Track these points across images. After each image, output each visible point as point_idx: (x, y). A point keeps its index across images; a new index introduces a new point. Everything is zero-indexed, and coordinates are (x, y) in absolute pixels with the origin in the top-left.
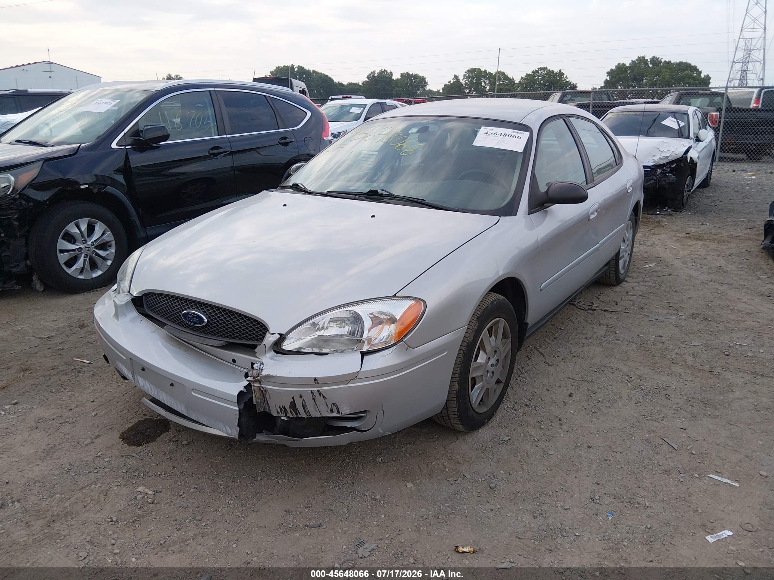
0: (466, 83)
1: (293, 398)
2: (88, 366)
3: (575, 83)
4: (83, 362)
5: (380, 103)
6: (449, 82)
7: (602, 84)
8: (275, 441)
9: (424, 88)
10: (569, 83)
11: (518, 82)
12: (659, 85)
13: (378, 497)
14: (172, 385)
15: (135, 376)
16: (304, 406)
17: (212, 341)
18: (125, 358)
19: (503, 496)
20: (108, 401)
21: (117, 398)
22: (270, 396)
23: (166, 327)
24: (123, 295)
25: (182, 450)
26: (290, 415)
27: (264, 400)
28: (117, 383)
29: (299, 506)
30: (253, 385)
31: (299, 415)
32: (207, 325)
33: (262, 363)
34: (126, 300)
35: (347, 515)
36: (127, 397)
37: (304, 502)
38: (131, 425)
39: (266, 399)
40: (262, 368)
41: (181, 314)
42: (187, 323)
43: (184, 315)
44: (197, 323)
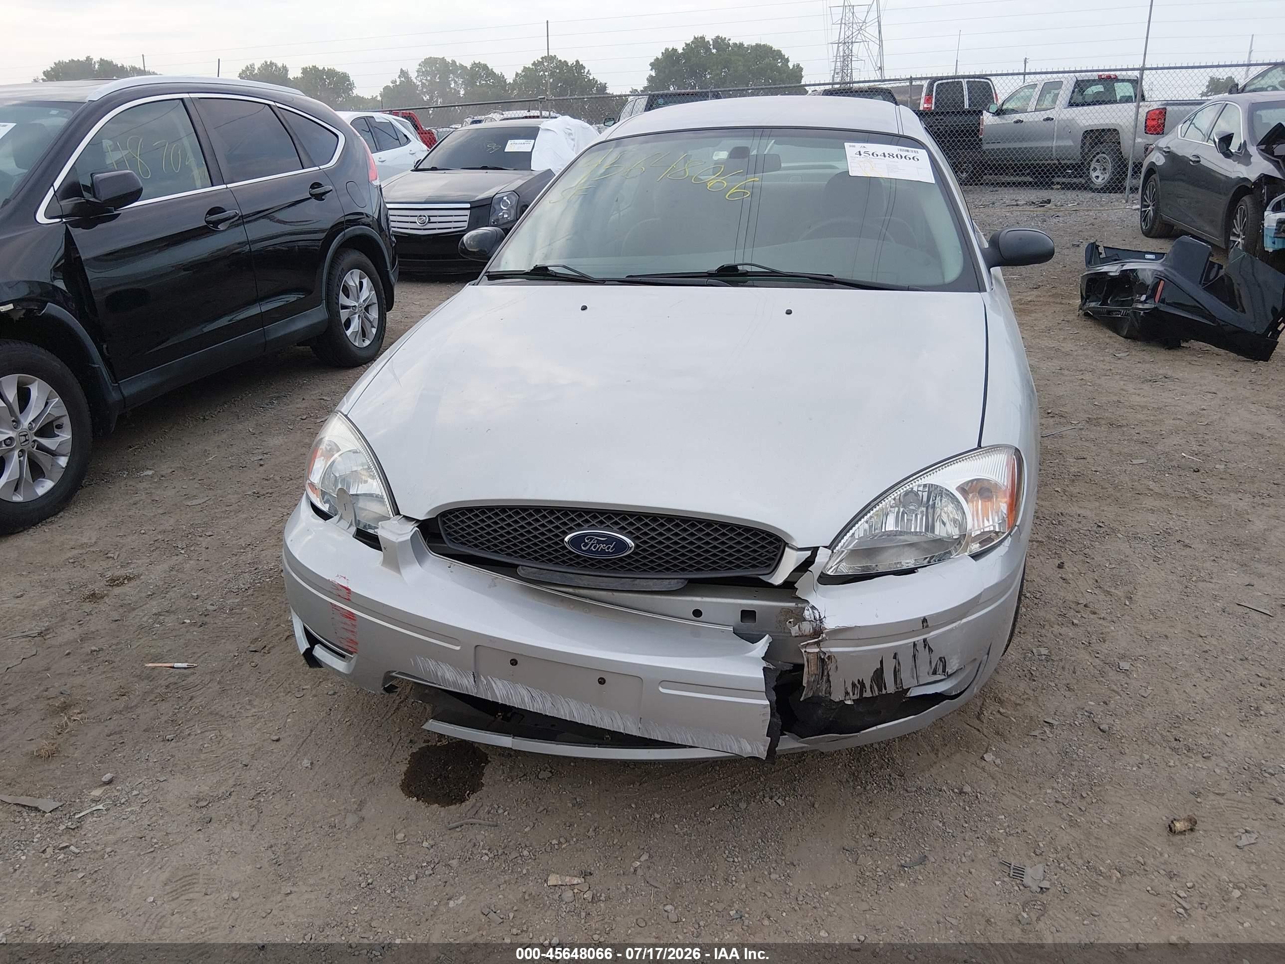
0: (422, 83)
1: (881, 662)
2: (194, 674)
3: (603, 82)
4: (173, 667)
5: (363, 118)
6: (394, 82)
7: (646, 84)
8: (802, 748)
9: (349, 95)
10: (593, 83)
11: (512, 82)
12: (730, 83)
13: (967, 789)
14: (602, 681)
15: (483, 679)
16: (896, 672)
17: (651, 582)
18: (458, 648)
19: (1134, 739)
20: (309, 731)
21: (321, 721)
22: (837, 667)
23: (520, 571)
24: (395, 521)
25: (550, 789)
26: (868, 694)
27: (822, 676)
28: (290, 694)
29: (857, 837)
30: (805, 652)
31: (884, 692)
32: (634, 553)
33: (813, 608)
34: (410, 529)
35: (948, 830)
36: (339, 717)
37: (858, 827)
38: (404, 768)
39: (826, 673)
40: (820, 617)
41: (563, 540)
42: (578, 556)
43: (572, 540)
44: (612, 553)
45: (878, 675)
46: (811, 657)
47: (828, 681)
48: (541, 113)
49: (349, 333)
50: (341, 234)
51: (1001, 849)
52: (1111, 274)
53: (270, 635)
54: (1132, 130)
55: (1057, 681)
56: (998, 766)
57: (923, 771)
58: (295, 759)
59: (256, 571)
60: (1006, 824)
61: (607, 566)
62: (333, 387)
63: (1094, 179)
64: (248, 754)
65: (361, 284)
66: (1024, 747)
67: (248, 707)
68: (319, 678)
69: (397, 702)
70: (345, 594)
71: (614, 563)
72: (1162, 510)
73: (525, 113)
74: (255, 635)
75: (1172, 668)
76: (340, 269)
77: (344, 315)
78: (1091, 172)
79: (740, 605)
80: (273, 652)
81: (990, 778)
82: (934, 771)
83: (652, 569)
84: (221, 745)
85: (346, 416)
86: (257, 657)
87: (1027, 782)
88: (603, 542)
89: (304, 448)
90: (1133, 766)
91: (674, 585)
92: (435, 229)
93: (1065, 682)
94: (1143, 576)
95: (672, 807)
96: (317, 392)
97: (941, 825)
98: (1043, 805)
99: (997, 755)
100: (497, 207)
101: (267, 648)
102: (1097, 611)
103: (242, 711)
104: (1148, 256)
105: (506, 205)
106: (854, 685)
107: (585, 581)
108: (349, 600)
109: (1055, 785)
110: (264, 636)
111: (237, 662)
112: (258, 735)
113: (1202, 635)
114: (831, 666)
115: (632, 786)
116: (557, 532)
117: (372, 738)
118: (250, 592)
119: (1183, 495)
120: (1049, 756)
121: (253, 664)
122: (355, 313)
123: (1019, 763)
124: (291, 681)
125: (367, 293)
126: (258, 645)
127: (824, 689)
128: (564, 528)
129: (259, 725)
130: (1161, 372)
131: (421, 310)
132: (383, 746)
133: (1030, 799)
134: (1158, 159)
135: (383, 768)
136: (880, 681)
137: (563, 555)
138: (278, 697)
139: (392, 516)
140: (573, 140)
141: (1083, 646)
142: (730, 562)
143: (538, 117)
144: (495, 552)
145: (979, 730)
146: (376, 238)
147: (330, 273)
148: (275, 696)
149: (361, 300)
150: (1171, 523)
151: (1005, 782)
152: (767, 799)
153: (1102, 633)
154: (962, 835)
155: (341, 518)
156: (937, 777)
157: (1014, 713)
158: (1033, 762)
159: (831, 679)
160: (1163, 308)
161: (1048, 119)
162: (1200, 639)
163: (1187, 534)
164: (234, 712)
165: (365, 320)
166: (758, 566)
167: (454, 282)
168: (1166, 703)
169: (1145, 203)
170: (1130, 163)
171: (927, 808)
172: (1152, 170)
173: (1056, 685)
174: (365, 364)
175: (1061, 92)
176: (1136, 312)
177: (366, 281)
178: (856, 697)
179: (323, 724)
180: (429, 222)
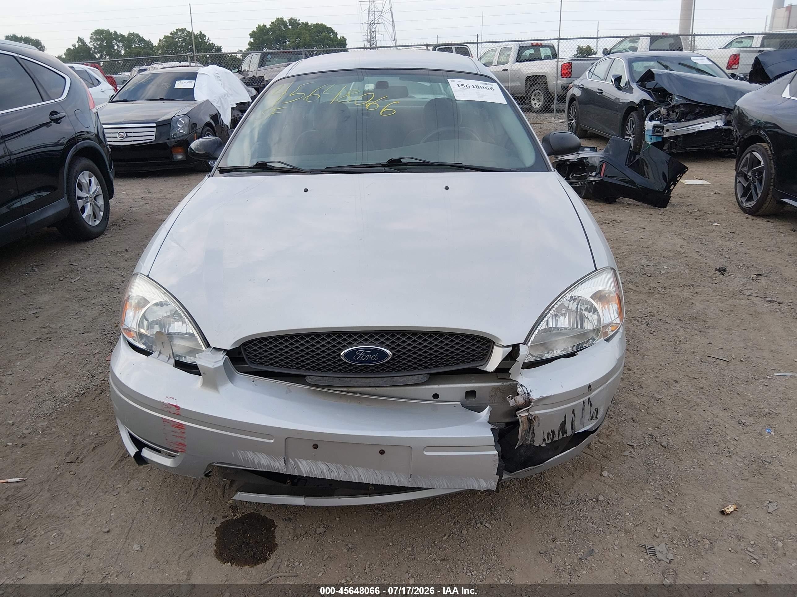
0: (94, 46)
1: (565, 416)
3: (219, 45)
4: (8, 483)
6: (73, 46)
7: (247, 46)
10: (212, 46)
11: (157, 45)
13: (601, 498)
14: (382, 452)
15: (291, 460)
16: (573, 422)
17: (405, 379)
18: (272, 441)
19: (684, 450)
20: (131, 521)
21: (138, 512)
22: (539, 424)
23: (308, 380)
24: (208, 352)
25: (327, 540)
26: (556, 439)
27: (529, 431)
28: (107, 493)
29: (545, 543)
30: (520, 416)
31: (565, 436)
32: (391, 359)
33: (522, 385)
34: (221, 358)
35: (600, 529)
36: (151, 506)
37: (543, 535)
38: (213, 540)
39: (532, 428)
40: (527, 391)
41: (339, 355)
42: (351, 365)
43: (347, 355)
44: (377, 361)
45: (563, 426)
46: (524, 419)
47: (533, 433)
48: (190, 64)
49: (84, 216)
50: (75, 147)
51: (635, 537)
52: (571, 161)
53: (79, 448)
54: (555, 75)
55: (625, 417)
56: (612, 479)
57: (569, 489)
58: (126, 545)
59: (55, 399)
60: (632, 519)
61: (372, 370)
62: (77, 255)
63: (534, 105)
64: (88, 545)
65: (90, 181)
66: (622, 464)
67: (77, 508)
68: (127, 478)
69: (193, 489)
70: (176, 411)
71: (378, 368)
72: (642, 301)
73: (177, 64)
74: (68, 449)
75: (688, 401)
76: (75, 171)
77: (80, 203)
78: (532, 101)
79: (465, 387)
80: (85, 461)
81: (611, 488)
82: (576, 488)
83: (404, 369)
84: (63, 541)
85: (147, 276)
86: (73, 467)
87: (633, 487)
88: (369, 354)
89: (67, 302)
90: (690, 468)
91: (422, 378)
92: (131, 141)
93: (629, 417)
94: (648, 344)
95: (417, 540)
96: (66, 259)
97: (593, 525)
98: (649, 502)
99: (610, 472)
100: (175, 126)
101: (79, 459)
102: (631, 368)
103: (74, 511)
104: (586, 149)
105: (181, 124)
106: (549, 434)
107: (359, 382)
108: (178, 414)
109: (650, 487)
110: (74, 449)
111: (58, 473)
112: (91, 529)
113: (696, 378)
114: (536, 423)
115: (384, 529)
116: (334, 349)
117: (182, 520)
118: (54, 415)
119: (651, 291)
120: (639, 468)
121: (72, 473)
122: (88, 202)
123: (624, 475)
124: (105, 482)
125: (95, 187)
126: (72, 457)
127: (530, 439)
128: (340, 346)
129: (90, 520)
130: (609, 217)
131: (128, 197)
132: (193, 525)
133: (639, 499)
134: (577, 92)
135: (198, 543)
136: (564, 429)
137: (340, 365)
138: (98, 497)
139: (204, 348)
140: (220, 80)
141: (631, 392)
142: (458, 360)
143: (188, 66)
144: (287, 367)
145: (592, 456)
146: (98, 148)
147: (68, 175)
148: (96, 496)
149: (91, 193)
150: (650, 308)
151: (621, 490)
152: (479, 525)
153: (639, 383)
154: (609, 530)
155: (160, 353)
156: (579, 492)
157: (608, 441)
158: (631, 473)
159: (535, 432)
160: (607, 180)
161: (504, 70)
162: (696, 380)
163: (662, 315)
164: (67, 513)
165: (95, 206)
166: (476, 360)
167: (148, 177)
168: (693, 424)
169: (570, 118)
170: (555, 95)
171: (581, 515)
172: (573, 98)
173: (626, 419)
174: (98, 237)
175: (512, 54)
176: (590, 182)
177: (93, 179)
178: (549, 442)
179: (140, 513)
180: (127, 137)
